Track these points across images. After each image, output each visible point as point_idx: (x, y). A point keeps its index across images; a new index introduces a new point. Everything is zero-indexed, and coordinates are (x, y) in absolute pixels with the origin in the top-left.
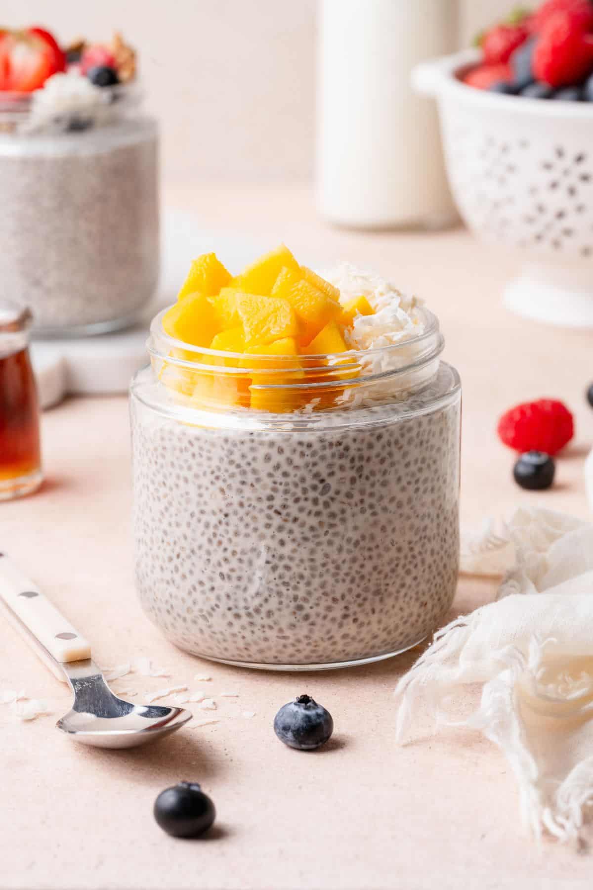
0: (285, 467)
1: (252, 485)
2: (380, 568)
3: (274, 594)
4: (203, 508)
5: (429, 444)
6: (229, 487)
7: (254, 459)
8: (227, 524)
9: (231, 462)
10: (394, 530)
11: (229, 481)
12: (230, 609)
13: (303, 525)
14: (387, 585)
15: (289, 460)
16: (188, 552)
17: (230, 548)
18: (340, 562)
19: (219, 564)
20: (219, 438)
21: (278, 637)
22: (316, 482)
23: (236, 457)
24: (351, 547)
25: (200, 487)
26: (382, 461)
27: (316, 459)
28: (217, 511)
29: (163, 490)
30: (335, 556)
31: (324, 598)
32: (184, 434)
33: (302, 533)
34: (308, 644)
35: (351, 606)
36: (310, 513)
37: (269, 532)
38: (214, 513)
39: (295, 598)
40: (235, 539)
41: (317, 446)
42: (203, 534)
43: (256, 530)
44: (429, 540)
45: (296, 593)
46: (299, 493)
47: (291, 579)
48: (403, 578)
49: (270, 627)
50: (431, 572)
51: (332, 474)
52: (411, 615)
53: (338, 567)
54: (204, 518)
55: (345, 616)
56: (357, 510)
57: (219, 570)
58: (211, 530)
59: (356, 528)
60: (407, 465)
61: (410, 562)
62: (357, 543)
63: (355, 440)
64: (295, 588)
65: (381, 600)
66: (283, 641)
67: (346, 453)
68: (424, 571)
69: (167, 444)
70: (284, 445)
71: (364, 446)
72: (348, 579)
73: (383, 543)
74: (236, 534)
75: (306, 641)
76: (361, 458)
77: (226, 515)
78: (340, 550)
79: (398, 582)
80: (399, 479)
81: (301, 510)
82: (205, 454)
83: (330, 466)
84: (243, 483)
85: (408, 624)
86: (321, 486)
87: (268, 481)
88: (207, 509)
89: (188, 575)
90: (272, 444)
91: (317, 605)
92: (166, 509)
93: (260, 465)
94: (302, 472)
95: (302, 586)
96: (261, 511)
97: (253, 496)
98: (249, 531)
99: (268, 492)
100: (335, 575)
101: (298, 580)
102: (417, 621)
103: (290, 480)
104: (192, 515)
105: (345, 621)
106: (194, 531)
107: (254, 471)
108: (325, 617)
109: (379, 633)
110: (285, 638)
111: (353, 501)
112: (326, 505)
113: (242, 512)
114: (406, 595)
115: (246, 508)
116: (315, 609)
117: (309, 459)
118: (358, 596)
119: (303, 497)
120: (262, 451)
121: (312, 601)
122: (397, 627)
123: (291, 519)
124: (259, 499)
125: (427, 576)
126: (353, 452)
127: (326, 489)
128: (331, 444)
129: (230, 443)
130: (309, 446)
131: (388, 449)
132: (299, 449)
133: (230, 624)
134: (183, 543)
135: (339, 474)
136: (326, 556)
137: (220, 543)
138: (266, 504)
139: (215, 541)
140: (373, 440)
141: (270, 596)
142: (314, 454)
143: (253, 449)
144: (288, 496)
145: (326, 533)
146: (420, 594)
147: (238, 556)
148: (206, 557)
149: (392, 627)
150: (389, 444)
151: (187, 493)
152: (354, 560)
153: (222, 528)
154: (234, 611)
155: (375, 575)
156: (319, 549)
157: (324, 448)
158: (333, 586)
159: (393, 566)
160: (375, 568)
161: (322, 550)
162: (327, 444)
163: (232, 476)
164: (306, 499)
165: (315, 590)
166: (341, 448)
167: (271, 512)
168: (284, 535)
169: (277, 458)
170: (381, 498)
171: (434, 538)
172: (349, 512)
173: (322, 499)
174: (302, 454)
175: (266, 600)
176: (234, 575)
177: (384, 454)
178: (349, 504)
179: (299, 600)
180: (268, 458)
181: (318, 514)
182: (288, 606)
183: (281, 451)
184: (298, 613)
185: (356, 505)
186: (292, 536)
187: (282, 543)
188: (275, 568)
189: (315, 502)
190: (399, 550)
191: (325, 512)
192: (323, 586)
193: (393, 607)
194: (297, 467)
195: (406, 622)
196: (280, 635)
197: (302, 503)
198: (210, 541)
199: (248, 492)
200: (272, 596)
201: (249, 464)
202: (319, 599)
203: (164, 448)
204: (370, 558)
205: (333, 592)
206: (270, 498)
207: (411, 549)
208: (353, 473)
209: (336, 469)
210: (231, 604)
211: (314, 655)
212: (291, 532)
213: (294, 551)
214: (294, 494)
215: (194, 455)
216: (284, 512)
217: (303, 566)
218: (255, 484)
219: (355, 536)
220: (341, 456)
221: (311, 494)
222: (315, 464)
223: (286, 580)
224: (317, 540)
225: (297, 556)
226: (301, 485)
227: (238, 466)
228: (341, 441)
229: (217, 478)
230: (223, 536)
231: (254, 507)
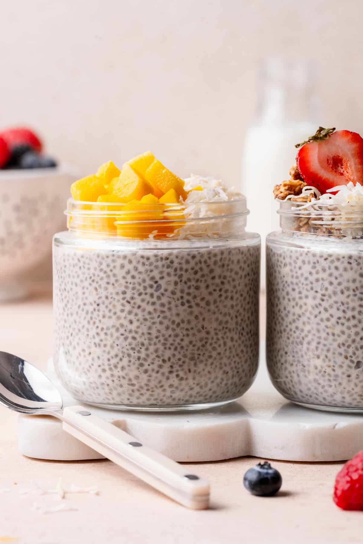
0: (133, 273)
1: (113, 284)
2: (194, 343)
3: (126, 355)
4: (85, 301)
5: (229, 267)
6: (100, 286)
7: (114, 267)
8: (99, 311)
9: (101, 270)
10: (204, 319)
11: (100, 282)
12: (99, 366)
13: (144, 310)
14: (199, 355)
15: (136, 268)
16: (77, 331)
17: (100, 326)
18: (167, 336)
19: (94, 337)
20: (94, 254)
21: (128, 384)
22: (152, 283)
23: (104, 267)
24: (174, 326)
25: (83, 288)
26: (196, 273)
27: (152, 267)
28: (93, 303)
29: (65, 293)
30: (164, 332)
31: (157, 359)
32: (75, 255)
33: (143, 316)
34: (148, 390)
35: (174, 366)
36: (148, 303)
37: (123, 315)
38: (91, 304)
39: (139, 358)
40: (103, 320)
41: (153, 259)
42: (85, 318)
43: (115, 313)
44: (230, 330)
45: (139, 355)
46: (142, 290)
47: (136, 345)
48: (210, 352)
49: (124, 378)
50: (231, 352)
51: (162, 278)
52: (216, 378)
53: (166, 340)
54: (86, 308)
55: (171, 372)
56: (179, 303)
57: (93, 341)
58: (90, 315)
59: (178, 315)
60: (213, 278)
61: (216, 343)
62: (178, 325)
63: (177, 257)
64: (139, 352)
65: (195, 364)
66: (131, 387)
67: (171, 265)
68: (226, 350)
69: (67, 263)
70: (132, 258)
71: (183, 261)
72: (173, 348)
73: (196, 327)
74: (104, 317)
75: (146, 388)
76: (181, 269)
77: (98, 305)
78: (167, 328)
79: (207, 354)
80: (207, 287)
81: (143, 300)
82: (86, 266)
83: (161, 272)
84: (108, 283)
85: (215, 384)
86: (155, 286)
87: (123, 282)
88: (87, 302)
89: (76, 346)
90: (125, 257)
91: (153, 363)
92: (66, 305)
93: (117, 271)
94: (144, 276)
95: (143, 350)
96: (119, 301)
97: (114, 291)
98: (111, 314)
99: (123, 289)
100: (164, 344)
101: (140, 346)
102: (221, 383)
103: (136, 281)
104: (79, 307)
105: (171, 376)
106: (80, 317)
107: (114, 275)
108: (158, 372)
109: (194, 386)
110: (133, 385)
111: (176, 297)
112: (159, 298)
113: (107, 302)
114: (212, 364)
115: (110, 300)
116: (151, 366)
117: (148, 267)
118: (179, 359)
119: (144, 292)
120: (119, 262)
121: (149, 361)
122: (206, 384)
123: (136, 306)
124: (117, 293)
125: (228, 353)
126: (176, 265)
127: (159, 287)
128: (162, 259)
129: (100, 257)
130: (148, 259)
131: (199, 266)
132: (142, 260)
133: (100, 376)
134: (74, 326)
135: (167, 278)
136: (159, 331)
137: (94, 323)
138: (122, 296)
139: (92, 322)
140: (189, 258)
141: (123, 357)
142: (151, 264)
143: (113, 261)
144: (135, 291)
145: (159, 317)
146: (223, 365)
147: (105, 331)
148: (86, 333)
149: (203, 383)
150: (200, 262)
151: (77, 293)
152: (177, 336)
153: (96, 313)
154: (102, 367)
155: (191, 347)
156: (154, 326)
157: (157, 261)
158: (163, 352)
159: (203, 342)
160: (191, 342)
161: (156, 327)
162: (159, 258)
163: (102, 279)
164: (146, 294)
165: (152, 353)
166: (168, 261)
167: (124, 302)
168: (132, 317)
169: (128, 267)
170: (195, 297)
171: (233, 330)
172: (173, 304)
173: (156, 294)
174: (144, 264)
175: (121, 360)
176: (102, 344)
177: (197, 268)
178: (174, 299)
179: (141, 360)
180: (122, 266)
181: (154, 304)
182: (134, 364)
183: (130, 262)
184: (141, 368)
185: (178, 300)
186: (137, 318)
187: (131, 322)
188: (126, 339)
189: (152, 295)
190: (208, 333)
191: (158, 303)
192: (156, 351)
193: (204, 370)
194: (140, 273)
195: (213, 382)
196: (130, 383)
197: (143, 296)
198: (89, 322)
199: (111, 288)
200: (125, 357)
201: (111, 271)
202: (154, 359)
203: (65, 266)
204: (188, 335)
205: (163, 355)
206: (124, 293)
207: (216, 334)
208: (176, 279)
209: (165, 275)
210: (100, 362)
211: (152, 398)
212: (136, 315)
213: (138, 327)
214: (138, 290)
215: (80, 268)
216: (132, 302)
217: (143, 338)
218: (115, 283)
219: (177, 320)
220: (168, 267)
221: (149, 291)
222: (151, 271)
223: (133, 346)
224: (152, 321)
225: (140, 331)
226: (143, 285)
227: (105, 272)
228: (168, 257)
229: (93, 281)
230: (96, 319)
231: (114, 299)
